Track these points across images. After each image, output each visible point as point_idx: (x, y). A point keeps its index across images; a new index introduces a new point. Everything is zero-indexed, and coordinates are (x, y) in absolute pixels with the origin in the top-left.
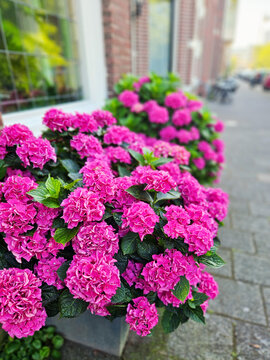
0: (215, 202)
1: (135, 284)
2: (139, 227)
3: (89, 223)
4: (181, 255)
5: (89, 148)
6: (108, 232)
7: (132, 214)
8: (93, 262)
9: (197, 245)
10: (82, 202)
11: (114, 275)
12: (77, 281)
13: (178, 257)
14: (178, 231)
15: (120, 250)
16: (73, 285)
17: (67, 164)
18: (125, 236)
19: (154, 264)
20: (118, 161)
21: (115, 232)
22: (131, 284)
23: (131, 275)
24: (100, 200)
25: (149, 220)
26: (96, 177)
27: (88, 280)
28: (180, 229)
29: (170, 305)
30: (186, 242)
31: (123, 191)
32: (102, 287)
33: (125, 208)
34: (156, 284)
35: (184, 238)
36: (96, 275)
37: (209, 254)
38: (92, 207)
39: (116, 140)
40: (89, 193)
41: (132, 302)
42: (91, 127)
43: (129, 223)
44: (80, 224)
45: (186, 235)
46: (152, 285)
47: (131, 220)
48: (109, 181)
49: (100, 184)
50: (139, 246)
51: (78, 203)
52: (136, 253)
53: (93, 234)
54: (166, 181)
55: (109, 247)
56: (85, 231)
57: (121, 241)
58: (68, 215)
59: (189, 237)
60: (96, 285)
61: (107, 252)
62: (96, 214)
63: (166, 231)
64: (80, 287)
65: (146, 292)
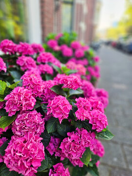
0: (102, 97)
1: (55, 153)
2: (59, 114)
3: (24, 112)
4: (86, 132)
5: (28, 64)
6: (38, 118)
7: (54, 104)
8: (25, 142)
9: (98, 124)
10: (19, 96)
11: (40, 151)
12: (12, 158)
13: (85, 134)
14: (85, 115)
15: (46, 130)
16: (9, 161)
17: (14, 74)
18: (49, 120)
19: (69, 139)
20: (46, 72)
21: (42, 117)
22: (52, 154)
23: (52, 147)
24: (33, 95)
25: (66, 108)
26: (31, 79)
27: (20, 156)
28: (86, 114)
29: (77, 166)
30: (90, 122)
31: (48, 90)
32: (31, 161)
33: (49, 101)
34: (69, 155)
35: (89, 120)
36: (27, 152)
37: (104, 130)
38: (26, 100)
39: (45, 60)
40: (25, 90)
41: (52, 168)
42: (30, 52)
43: (52, 111)
44: (18, 113)
45: (90, 118)
46: (67, 155)
47: (54, 108)
48: (39, 82)
49: (33, 84)
50: (58, 126)
51: (16, 97)
52: (56, 132)
53: (27, 120)
54: (76, 82)
55: (37, 128)
56: (21, 117)
57: (46, 123)
58: (8, 106)
59: (93, 119)
60: (26, 160)
61: (36, 133)
62: (30, 105)
63: (77, 115)
64: (13, 162)
65: (62, 159)
